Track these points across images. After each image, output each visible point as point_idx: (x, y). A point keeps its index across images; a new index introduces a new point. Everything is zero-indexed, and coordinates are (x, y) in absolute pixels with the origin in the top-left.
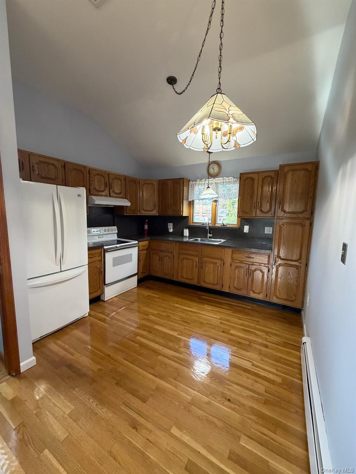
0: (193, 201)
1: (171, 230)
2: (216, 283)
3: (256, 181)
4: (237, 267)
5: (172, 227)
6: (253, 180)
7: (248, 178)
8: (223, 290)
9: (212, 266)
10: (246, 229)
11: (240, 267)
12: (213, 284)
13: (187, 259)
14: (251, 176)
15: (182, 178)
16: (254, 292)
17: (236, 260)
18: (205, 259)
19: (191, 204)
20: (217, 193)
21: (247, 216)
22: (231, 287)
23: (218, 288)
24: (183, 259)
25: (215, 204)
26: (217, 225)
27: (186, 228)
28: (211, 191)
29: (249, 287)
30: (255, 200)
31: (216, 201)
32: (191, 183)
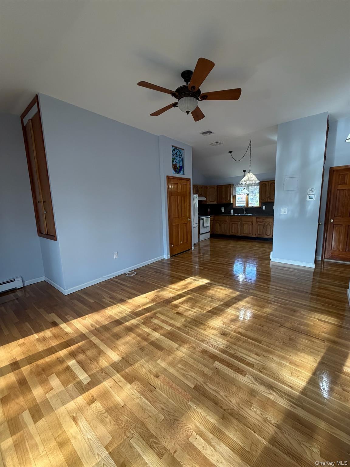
0: (236, 195)
1: (223, 211)
2: (249, 233)
3: (267, 185)
4: (259, 225)
5: (224, 209)
6: (266, 184)
7: (263, 184)
8: (253, 236)
9: (247, 225)
10: (264, 208)
11: (260, 224)
12: (248, 234)
13: (234, 223)
14: (265, 183)
15: (230, 185)
16: (267, 235)
17: (258, 221)
18: (243, 223)
19: (234, 197)
20: (249, 191)
21: (264, 201)
22: (257, 234)
23: (250, 235)
24: (233, 223)
25: (247, 196)
26: (248, 207)
27: (232, 209)
28: (245, 190)
29: (265, 233)
30: (267, 194)
31: (248, 195)
32: (234, 186)
